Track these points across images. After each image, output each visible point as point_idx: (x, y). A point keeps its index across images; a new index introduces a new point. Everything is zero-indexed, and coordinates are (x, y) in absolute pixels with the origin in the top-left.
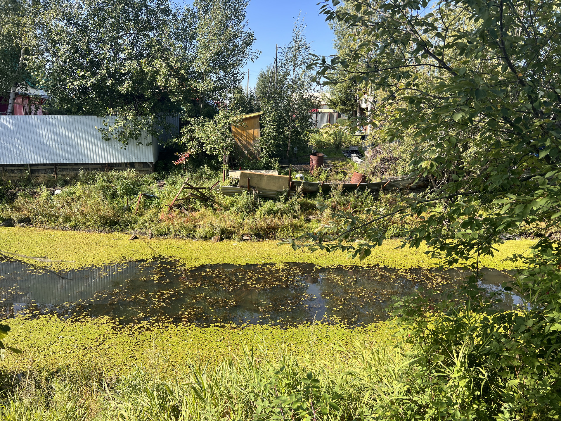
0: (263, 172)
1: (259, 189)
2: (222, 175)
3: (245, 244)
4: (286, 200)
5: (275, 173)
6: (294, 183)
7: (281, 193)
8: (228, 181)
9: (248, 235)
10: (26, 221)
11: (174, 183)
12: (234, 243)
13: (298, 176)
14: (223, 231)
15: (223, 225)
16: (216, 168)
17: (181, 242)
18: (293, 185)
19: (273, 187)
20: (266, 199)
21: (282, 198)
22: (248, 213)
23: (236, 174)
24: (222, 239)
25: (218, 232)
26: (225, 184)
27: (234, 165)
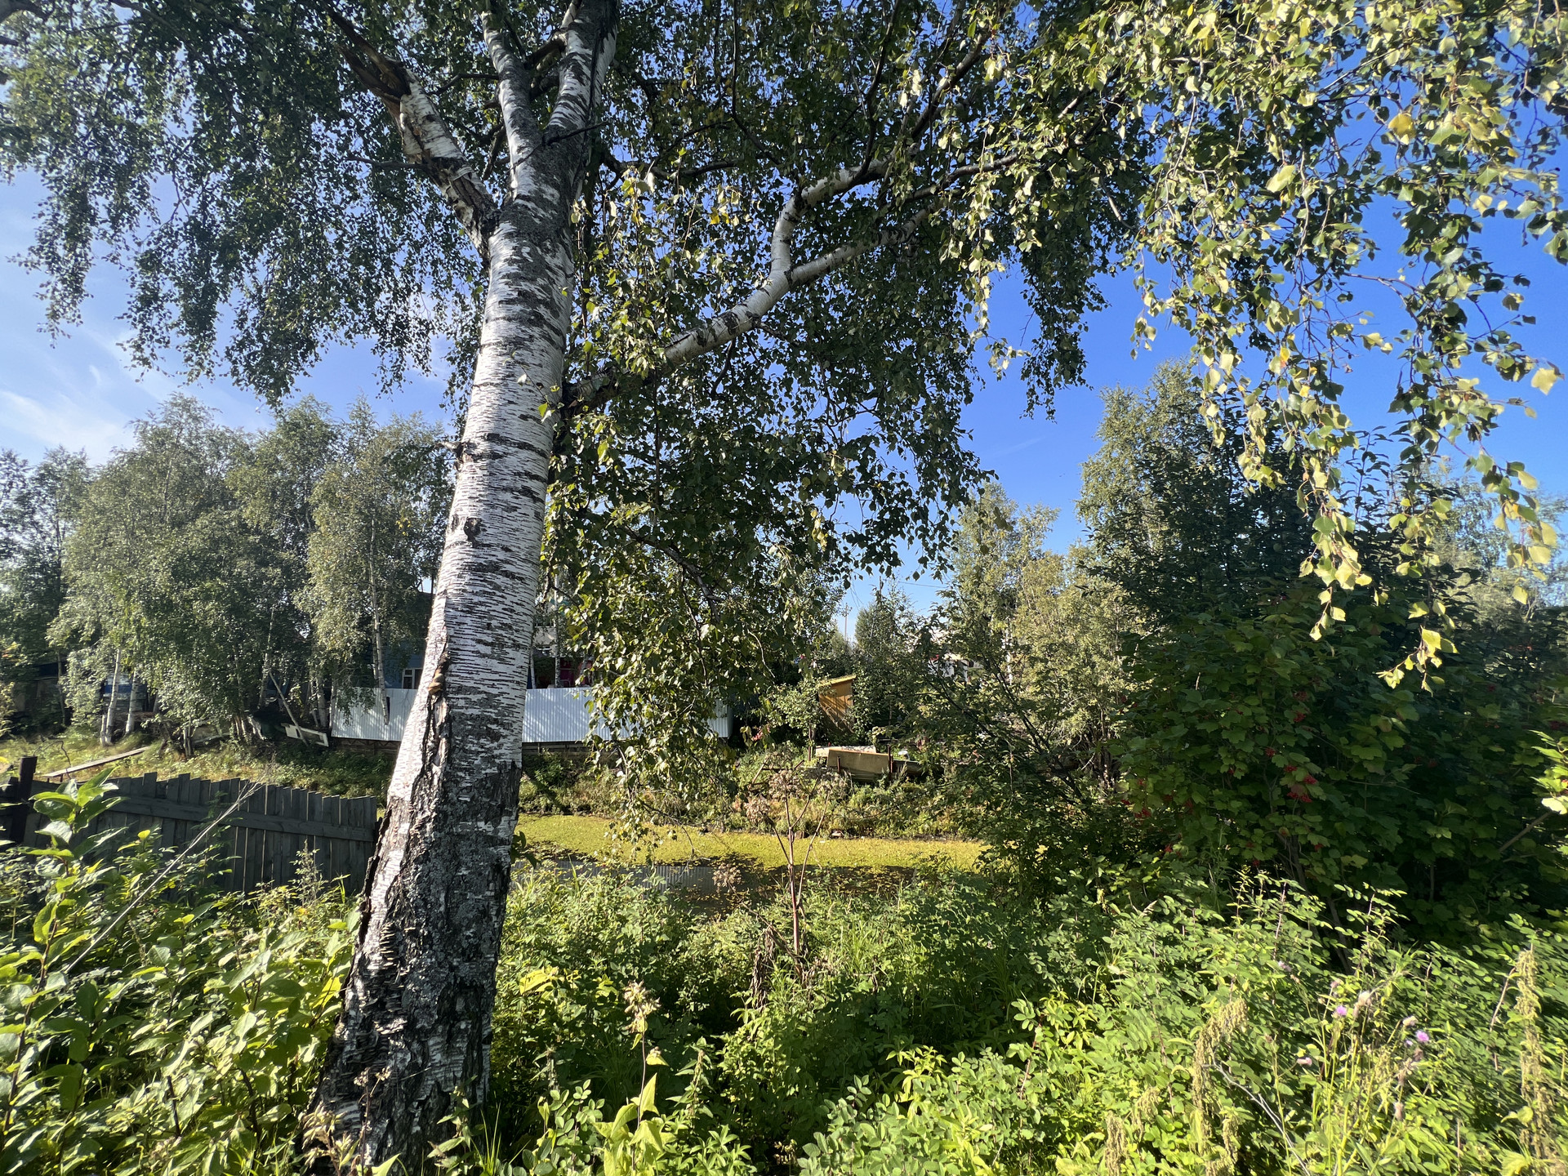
0: (857, 749)
1: (852, 770)
2: (807, 752)
3: (835, 842)
4: (887, 785)
5: (872, 750)
6: (895, 763)
7: (880, 776)
8: (813, 761)
9: (839, 830)
10: (586, 809)
11: (751, 763)
12: (821, 842)
13: (901, 754)
14: (808, 825)
15: (808, 816)
16: (800, 743)
17: (758, 838)
18: (896, 765)
19: (870, 768)
20: (861, 783)
21: (881, 782)
22: (839, 801)
23: (823, 752)
24: (806, 836)
25: (802, 825)
26: (810, 764)
27: (821, 741)
